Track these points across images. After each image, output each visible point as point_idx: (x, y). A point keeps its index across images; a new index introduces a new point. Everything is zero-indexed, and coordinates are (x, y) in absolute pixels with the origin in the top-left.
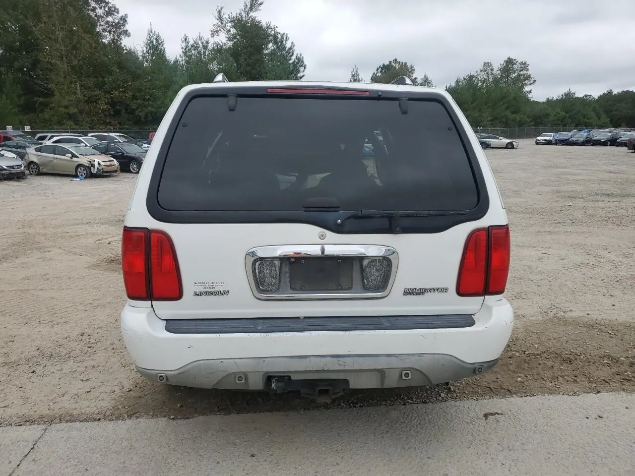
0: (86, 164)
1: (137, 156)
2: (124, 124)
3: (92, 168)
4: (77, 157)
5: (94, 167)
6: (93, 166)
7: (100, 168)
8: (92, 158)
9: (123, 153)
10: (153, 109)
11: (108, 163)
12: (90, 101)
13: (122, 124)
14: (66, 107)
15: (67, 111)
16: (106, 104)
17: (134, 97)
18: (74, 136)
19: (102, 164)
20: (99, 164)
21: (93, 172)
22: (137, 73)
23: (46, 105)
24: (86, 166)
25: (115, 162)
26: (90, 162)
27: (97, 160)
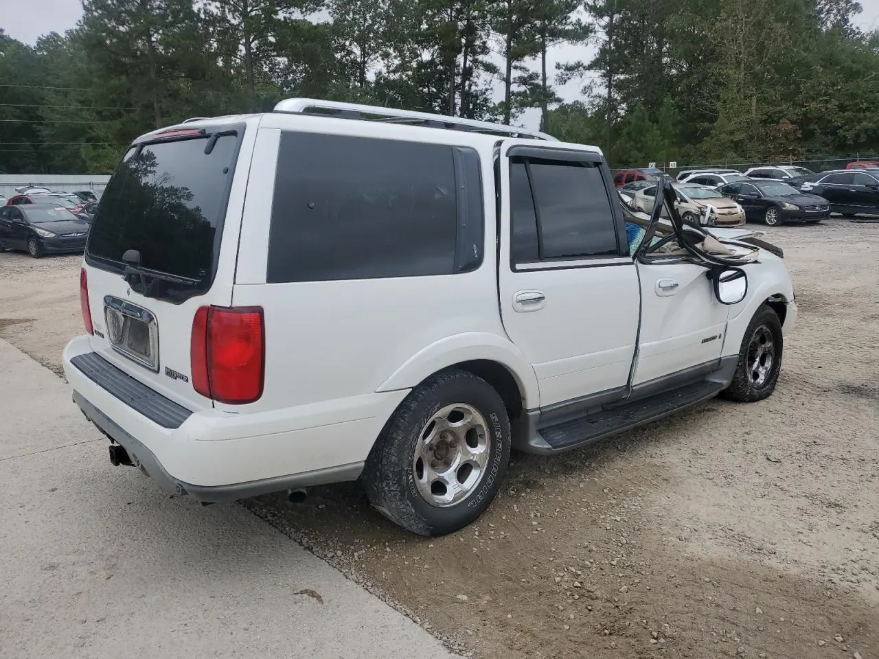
0: (694, 212)
1: (778, 200)
2: (817, 151)
3: (702, 217)
4: (686, 202)
5: (704, 215)
6: (703, 213)
7: (713, 217)
8: (703, 202)
9: (760, 196)
10: (871, 124)
11: (726, 211)
12: (769, 120)
13: (814, 151)
14: (732, 133)
15: (731, 137)
16: (792, 122)
17: (842, 108)
18: (714, 172)
19: (717, 211)
20: (712, 211)
21: (702, 222)
22: (854, 70)
23: (706, 133)
24: (694, 214)
25: (739, 209)
26: (700, 208)
27: (710, 206)
